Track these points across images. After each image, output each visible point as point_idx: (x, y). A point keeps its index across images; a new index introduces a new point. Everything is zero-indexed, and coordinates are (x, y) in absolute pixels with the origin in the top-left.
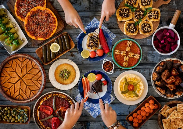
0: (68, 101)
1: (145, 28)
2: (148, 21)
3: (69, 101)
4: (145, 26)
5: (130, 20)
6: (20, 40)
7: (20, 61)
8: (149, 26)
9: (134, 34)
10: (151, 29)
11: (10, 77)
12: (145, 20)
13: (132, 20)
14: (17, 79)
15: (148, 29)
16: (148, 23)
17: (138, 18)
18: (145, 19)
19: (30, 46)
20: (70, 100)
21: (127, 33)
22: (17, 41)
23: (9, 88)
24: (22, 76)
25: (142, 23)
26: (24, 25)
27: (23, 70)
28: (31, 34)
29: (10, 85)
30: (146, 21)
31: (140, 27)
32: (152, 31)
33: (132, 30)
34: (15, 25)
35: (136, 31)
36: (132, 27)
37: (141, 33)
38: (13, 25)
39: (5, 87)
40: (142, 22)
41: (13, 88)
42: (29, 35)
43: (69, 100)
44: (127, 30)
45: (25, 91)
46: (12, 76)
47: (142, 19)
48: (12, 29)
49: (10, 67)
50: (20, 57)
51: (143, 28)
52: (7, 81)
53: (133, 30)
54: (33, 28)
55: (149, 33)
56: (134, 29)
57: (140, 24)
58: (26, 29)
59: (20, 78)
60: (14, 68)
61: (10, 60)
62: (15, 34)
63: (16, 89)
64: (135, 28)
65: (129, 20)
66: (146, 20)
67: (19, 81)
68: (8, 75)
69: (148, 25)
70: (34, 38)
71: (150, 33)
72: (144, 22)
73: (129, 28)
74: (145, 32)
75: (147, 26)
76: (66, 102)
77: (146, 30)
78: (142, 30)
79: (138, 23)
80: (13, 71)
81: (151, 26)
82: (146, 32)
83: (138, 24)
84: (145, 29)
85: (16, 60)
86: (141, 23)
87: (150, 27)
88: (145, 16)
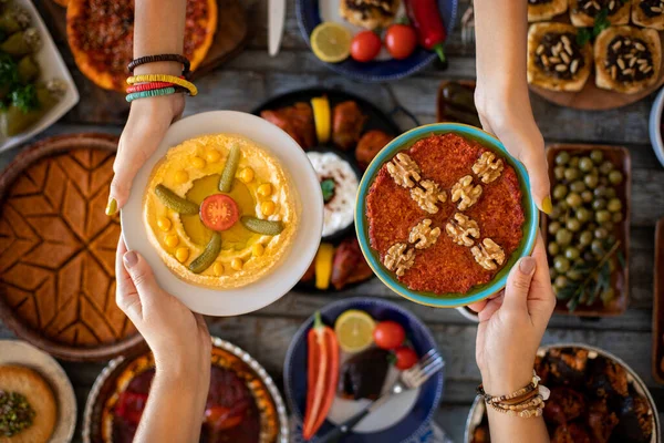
0: (243, 382)
1: (624, 59)
2: (640, 28)
3: (251, 381)
4: (624, 50)
5: (556, 19)
6: (44, 86)
7: (80, 164)
8: (643, 49)
9: (571, 87)
10: (650, 63)
11: (35, 240)
12: (624, 20)
13: (564, 18)
14: (68, 250)
15: (636, 66)
16: (639, 34)
17: (591, 12)
18: (627, 17)
19: (90, 119)
20: (256, 377)
21: (539, 76)
22: (31, 91)
23: (33, 292)
24: (89, 235)
25: (612, 37)
26: (64, 20)
27: (95, 206)
28: (93, 63)
29: (38, 276)
30: (628, 28)
31: (599, 51)
32: (656, 74)
33: (562, 62)
34: (25, 19)
35: (582, 71)
36: (565, 51)
37: (602, 81)
38: (15, 18)
39: (13, 285)
40: (609, 29)
41: (51, 291)
42: (84, 67)
43: (248, 376)
44: (538, 63)
45: (103, 302)
46: (48, 236)
47: (609, 18)
48: (14, 38)
49: (38, 194)
50: (82, 148)
51: (612, 57)
52: (24, 259)
53: (569, 66)
54: (106, 38)
55: (643, 82)
56: (572, 58)
57: (603, 41)
58: (71, 40)
59: (80, 246)
60: (56, 198)
61: (38, 161)
62: (26, 62)
63: (64, 295)
64: (577, 54)
65: (549, 14)
66: (630, 23)
67: (77, 260)
68: (27, 232)
69: (638, 46)
70: (105, 82)
71: (645, 86)
72: (620, 33)
73: (549, 54)
74: (621, 78)
75: (633, 51)
76: (234, 388)
77: (627, 66)
78: (608, 67)
79: (591, 33)
80: (50, 210)
81: (652, 49)
82: (628, 78)
83: (593, 41)
84: (627, 62)
85: (65, 161)
86: (604, 34)
87: (646, 55)
88: (627, 5)
